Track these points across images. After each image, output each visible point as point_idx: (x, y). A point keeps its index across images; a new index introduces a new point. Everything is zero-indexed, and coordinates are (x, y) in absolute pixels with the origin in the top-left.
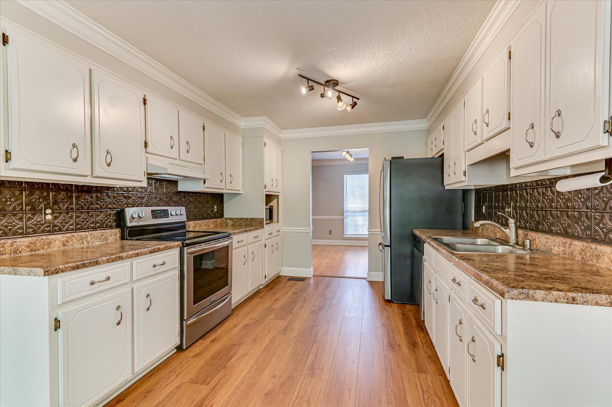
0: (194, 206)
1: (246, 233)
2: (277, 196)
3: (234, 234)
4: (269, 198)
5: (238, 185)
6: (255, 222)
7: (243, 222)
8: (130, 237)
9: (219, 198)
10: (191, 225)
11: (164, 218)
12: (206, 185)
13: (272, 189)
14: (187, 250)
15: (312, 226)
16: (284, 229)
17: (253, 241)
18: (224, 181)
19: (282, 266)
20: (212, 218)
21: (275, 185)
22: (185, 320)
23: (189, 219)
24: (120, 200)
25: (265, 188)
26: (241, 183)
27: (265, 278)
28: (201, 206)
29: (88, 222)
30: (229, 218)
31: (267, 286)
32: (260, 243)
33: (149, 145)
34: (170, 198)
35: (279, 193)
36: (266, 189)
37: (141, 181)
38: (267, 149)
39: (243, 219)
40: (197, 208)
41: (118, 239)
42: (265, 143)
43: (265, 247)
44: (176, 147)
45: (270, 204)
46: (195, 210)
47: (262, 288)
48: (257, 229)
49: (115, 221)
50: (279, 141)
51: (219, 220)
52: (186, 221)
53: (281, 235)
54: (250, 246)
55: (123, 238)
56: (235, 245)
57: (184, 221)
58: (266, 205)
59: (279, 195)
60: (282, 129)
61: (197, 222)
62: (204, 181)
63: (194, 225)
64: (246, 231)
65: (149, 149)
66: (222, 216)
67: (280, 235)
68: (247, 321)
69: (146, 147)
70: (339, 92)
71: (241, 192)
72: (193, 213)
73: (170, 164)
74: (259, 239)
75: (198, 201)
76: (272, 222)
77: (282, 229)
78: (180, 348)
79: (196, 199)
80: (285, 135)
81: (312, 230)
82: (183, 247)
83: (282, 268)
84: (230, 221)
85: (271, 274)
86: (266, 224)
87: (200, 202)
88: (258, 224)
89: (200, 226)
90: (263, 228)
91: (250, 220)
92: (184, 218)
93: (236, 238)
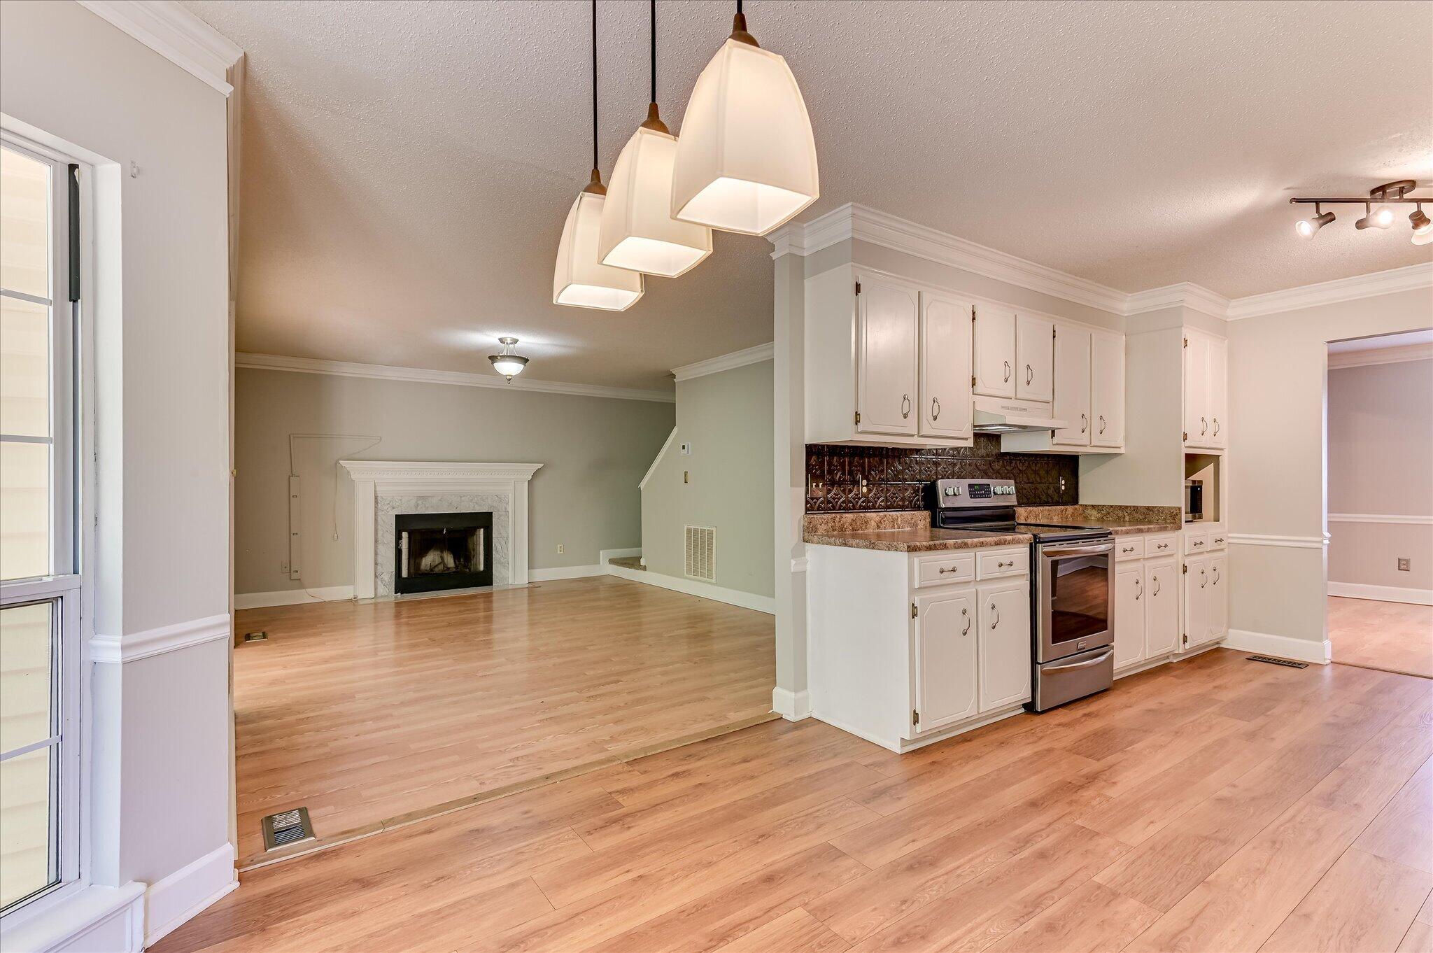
0: (1025, 480)
1: (1139, 535)
2: (1215, 459)
3: (1117, 533)
4: (1193, 461)
5: (1116, 438)
6: (1158, 515)
7: (1126, 514)
8: (944, 524)
9: (1068, 464)
10: (1022, 513)
11: (985, 497)
12: (1056, 440)
13: (1200, 443)
14: (1042, 549)
15: (1327, 534)
16: (1235, 537)
17: (1152, 555)
18: (1087, 431)
19: (1229, 627)
20: (1057, 503)
21: (1209, 433)
22: (1040, 664)
23: (1020, 505)
24: (928, 468)
25: (1185, 439)
26: (1123, 434)
27: (1185, 641)
28: (1038, 479)
29: (897, 498)
30: (1093, 506)
31: (1190, 661)
32: (1170, 560)
33: (978, 381)
34: (990, 464)
35: (1222, 449)
36: (1188, 443)
37: (967, 439)
38: (1189, 356)
39: (1127, 507)
40: (1029, 483)
41: (928, 525)
42: (1186, 341)
43: (1185, 571)
44: (1011, 380)
45: (1195, 477)
46: (1026, 486)
47: (1175, 661)
48: (1164, 529)
49: (924, 499)
50: (1221, 328)
51: (1070, 509)
52: (1016, 506)
53: (1226, 550)
54: (1148, 564)
55: (934, 524)
56: (1119, 555)
57: (1013, 506)
58: (1187, 476)
59: (1219, 456)
60: (1231, 297)
61: (1031, 508)
62: (1053, 432)
63: (1026, 514)
64: (1141, 531)
65: (979, 389)
66: (1075, 500)
67: (1222, 550)
68: (1152, 704)
69: (974, 385)
70: (1419, 201)
71: (1122, 451)
72: (1025, 491)
73: (1003, 407)
74: (1170, 553)
75: (1032, 470)
76: (1200, 517)
77: (1229, 538)
78: (1030, 708)
79: (1029, 467)
80: (1237, 310)
81: (1328, 545)
82: (1036, 543)
83: (1230, 630)
84: (1094, 512)
85: (1201, 638)
86: (1186, 522)
87: (1035, 472)
88: (1165, 519)
89: (1037, 516)
90: (1180, 528)
91: (1145, 511)
92: (1013, 501)
93: (1121, 542)
